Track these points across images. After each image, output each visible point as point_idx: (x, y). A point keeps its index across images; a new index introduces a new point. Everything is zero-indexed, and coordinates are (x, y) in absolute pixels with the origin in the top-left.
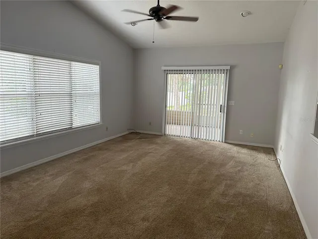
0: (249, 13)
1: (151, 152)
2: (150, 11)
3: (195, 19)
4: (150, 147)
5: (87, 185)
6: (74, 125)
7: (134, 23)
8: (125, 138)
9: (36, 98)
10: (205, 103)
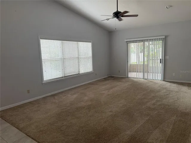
0: (171, 6)
1: (119, 86)
2: (113, 14)
3: (137, 16)
4: (119, 83)
5: (86, 98)
6: (80, 73)
7: (108, 19)
8: (105, 79)
9: (63, 60)
10: (154, 58)
